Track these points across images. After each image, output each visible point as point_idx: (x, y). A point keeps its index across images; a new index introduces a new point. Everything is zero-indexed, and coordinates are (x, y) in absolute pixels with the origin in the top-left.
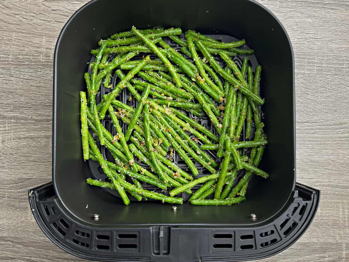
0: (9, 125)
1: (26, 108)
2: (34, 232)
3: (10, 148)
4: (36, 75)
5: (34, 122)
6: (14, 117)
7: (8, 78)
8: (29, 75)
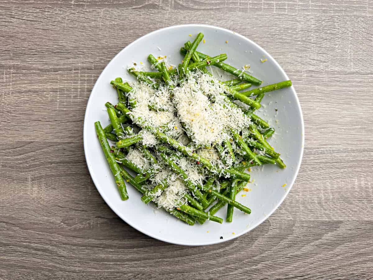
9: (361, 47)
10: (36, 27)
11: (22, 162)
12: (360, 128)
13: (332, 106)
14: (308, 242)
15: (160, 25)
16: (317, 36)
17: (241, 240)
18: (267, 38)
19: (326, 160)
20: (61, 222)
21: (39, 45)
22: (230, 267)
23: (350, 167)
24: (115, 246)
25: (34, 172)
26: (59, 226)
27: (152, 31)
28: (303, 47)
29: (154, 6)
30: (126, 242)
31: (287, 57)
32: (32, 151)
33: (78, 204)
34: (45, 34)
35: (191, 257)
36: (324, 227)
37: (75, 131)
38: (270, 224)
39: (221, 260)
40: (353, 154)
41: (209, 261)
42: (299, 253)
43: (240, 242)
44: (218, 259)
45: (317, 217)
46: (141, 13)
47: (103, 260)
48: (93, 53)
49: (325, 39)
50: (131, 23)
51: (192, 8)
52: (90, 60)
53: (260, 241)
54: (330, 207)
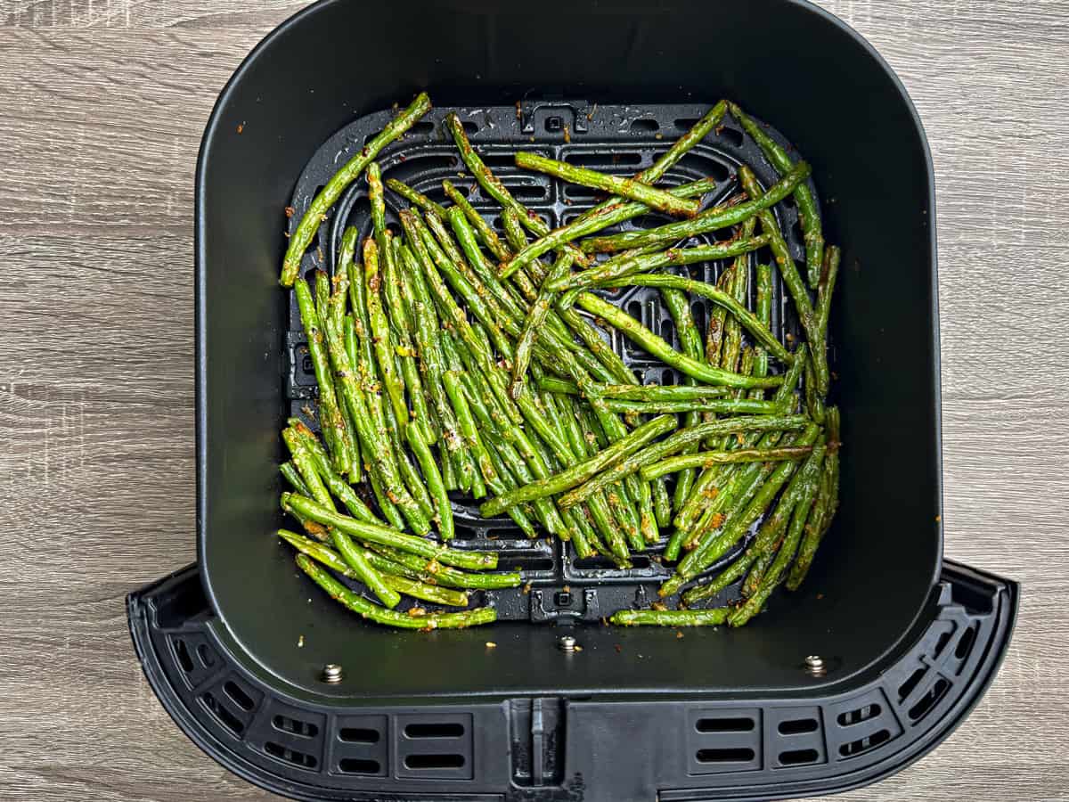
0: (73, 418)
1: (124, 365)
2: (157, 752)
3: (78, 491)
4: (155, 259)
5: (148, 406)
6: (87, 394)
7: (65, 270)
8: (133, 262)
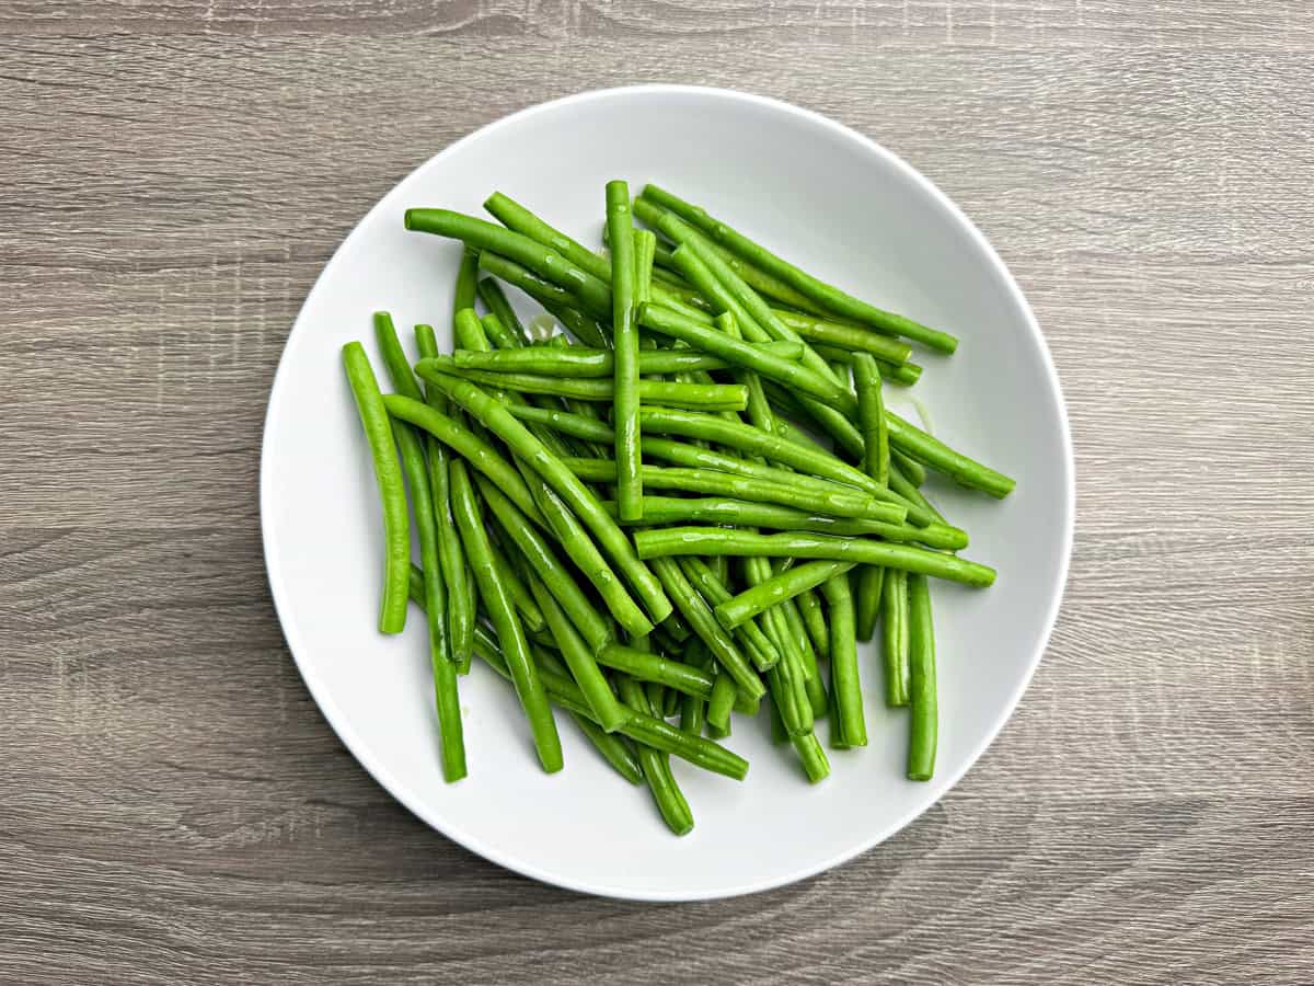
9: (1266, 163)
10: (73, 109)
11: (30, 603)
12: (1267, 461)
13: (1164, 382)
14: (1085, 879)
15: (530, 92)
16: (1104, 124)
17: (840, 878)
18: (923, 133)
19: (1143, 577)
20: (181, 822)
21: (86, 173)
22: (800, 975)
23: (1233, 603)
24: (379, 908)
25: (76, 641)
26: (173, 837)
27: (501, 115)
28: (1054, 165)
29: (506, 25)
30: (419, 893)
31: (997, 203)
32: (67, 566)
33: (238, 754)
34: (109, 134)
35: (659, 943)
36: (1141, 824)
37: (225, 487)
38: (945, 816)
39: (769, 950)
40: (1243, 556)
41: (723, 956)
42: (1049, 920)
43: (835, 885)
44: (757, 947)
45: (1117, 786)
46: (460, 52)
47: (337, 958)
48: (285, 200)
49: (1136, 137)
50: (424, 86)
51: (649, 31)
52: (275, 225)
53: (909, 879)
54: (1163, 750)
